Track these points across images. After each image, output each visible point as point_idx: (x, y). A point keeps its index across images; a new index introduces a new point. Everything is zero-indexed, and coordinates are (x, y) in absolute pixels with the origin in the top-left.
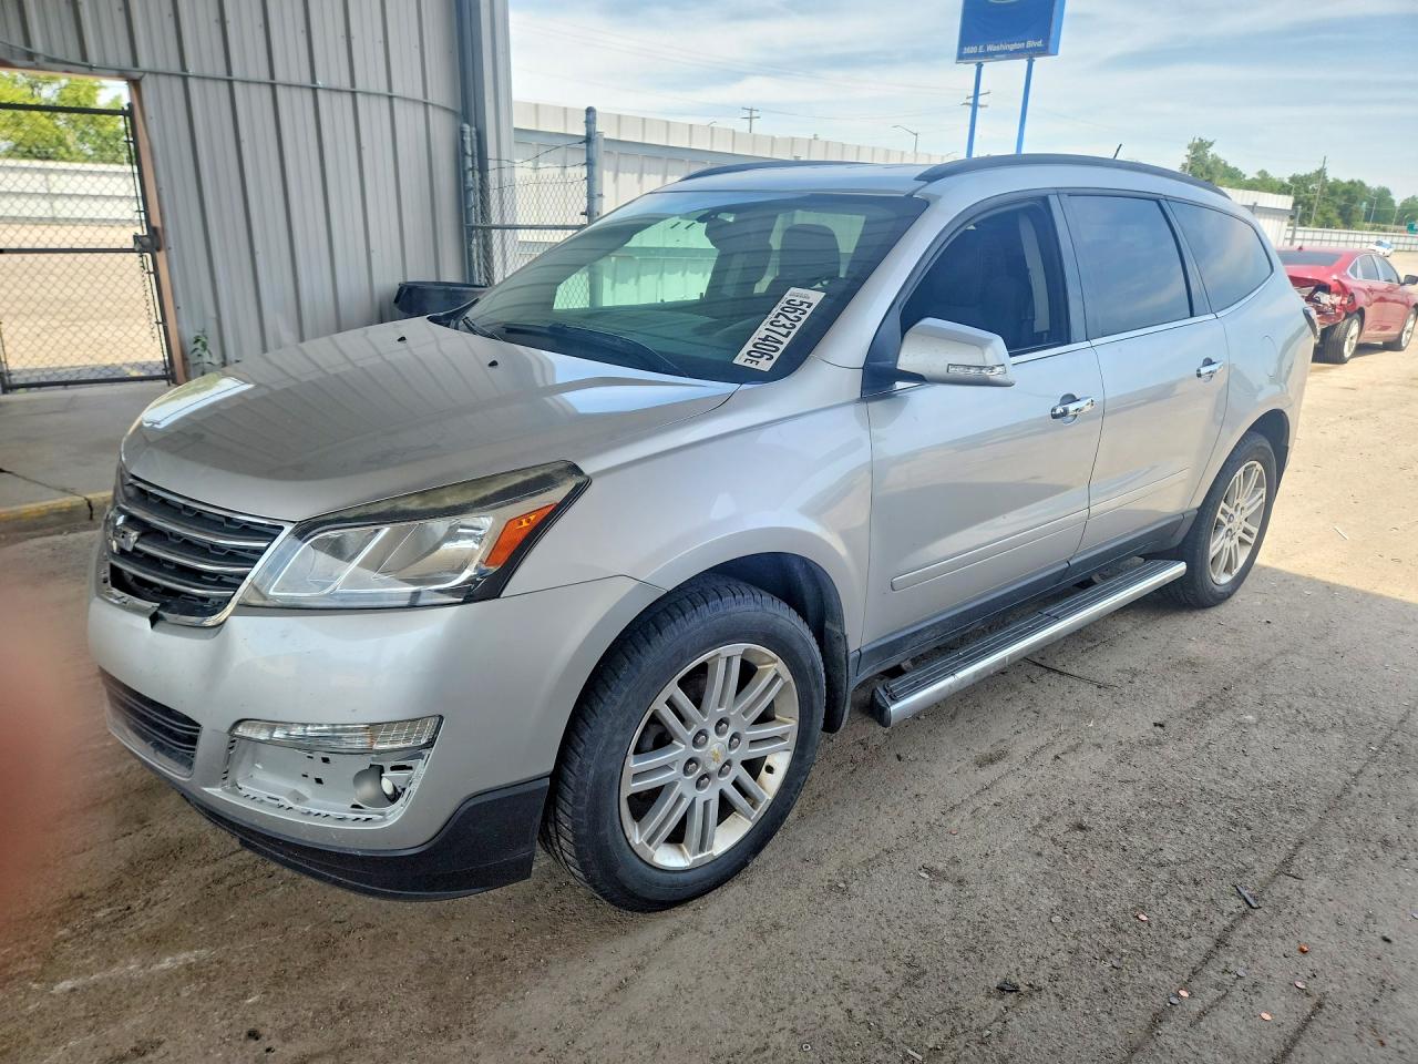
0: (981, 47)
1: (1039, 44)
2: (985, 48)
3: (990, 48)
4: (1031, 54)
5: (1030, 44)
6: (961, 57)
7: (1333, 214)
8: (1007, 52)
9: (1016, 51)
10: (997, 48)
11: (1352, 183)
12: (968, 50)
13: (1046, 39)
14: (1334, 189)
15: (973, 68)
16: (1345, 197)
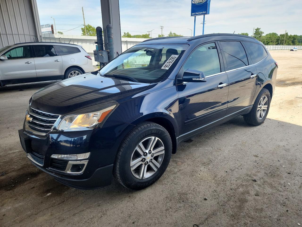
0: (195, 13)
1: (205, 12)
2: (196, 13)
3: (197, 13)
4: (204, 14)
5: (204, 12)
6: (192, 15)
7: (290, 42)
8: (200, 14)
9: (201, 14)
10: (198, 13)
11: (294, 35)
12: (193, 14)
13: (206, 12)
14: (290, 37)
15: (194, 17)
16: (293, 39)
